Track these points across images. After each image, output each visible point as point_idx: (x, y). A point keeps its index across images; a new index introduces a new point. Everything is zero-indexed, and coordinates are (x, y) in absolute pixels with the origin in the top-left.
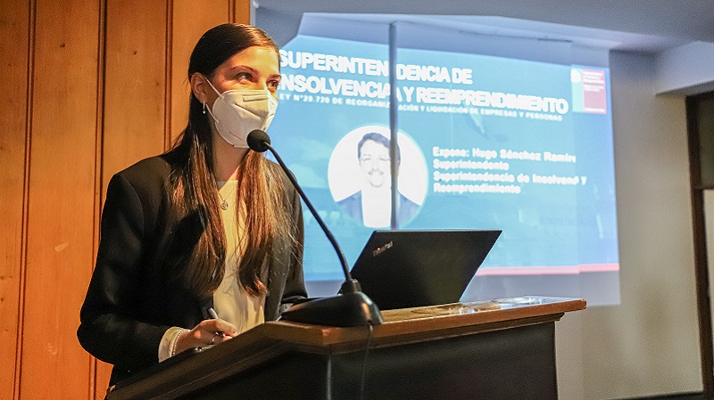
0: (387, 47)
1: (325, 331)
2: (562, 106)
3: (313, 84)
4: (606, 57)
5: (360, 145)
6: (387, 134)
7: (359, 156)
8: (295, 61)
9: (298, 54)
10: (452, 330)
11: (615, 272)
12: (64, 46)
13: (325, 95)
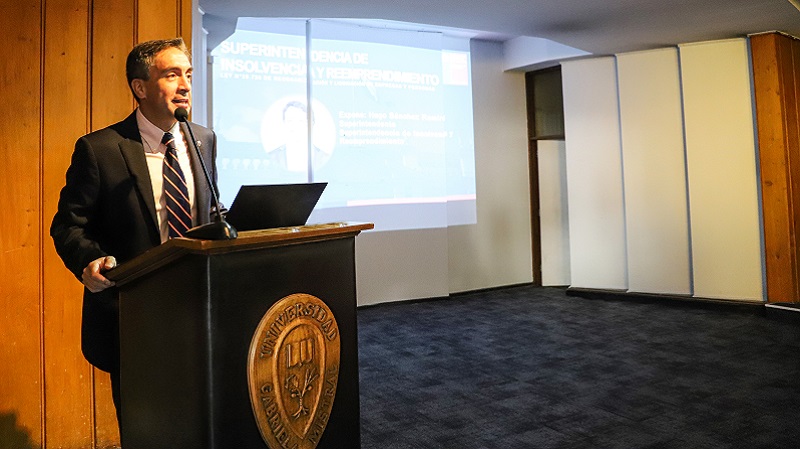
0: (304, 37)
1: (203, 242)
2: (435, 80)
3: (249, 66)
4: (468, 43)
5: (285, 111)
6: (304, 102)
7: (284, 118)
8: (235, 49)
9: (238, 44)
10: (275, 243)
11: (472, 201)
12: (64, 54)
13: (258, 74)
